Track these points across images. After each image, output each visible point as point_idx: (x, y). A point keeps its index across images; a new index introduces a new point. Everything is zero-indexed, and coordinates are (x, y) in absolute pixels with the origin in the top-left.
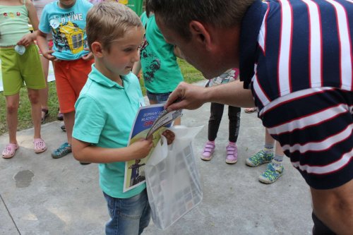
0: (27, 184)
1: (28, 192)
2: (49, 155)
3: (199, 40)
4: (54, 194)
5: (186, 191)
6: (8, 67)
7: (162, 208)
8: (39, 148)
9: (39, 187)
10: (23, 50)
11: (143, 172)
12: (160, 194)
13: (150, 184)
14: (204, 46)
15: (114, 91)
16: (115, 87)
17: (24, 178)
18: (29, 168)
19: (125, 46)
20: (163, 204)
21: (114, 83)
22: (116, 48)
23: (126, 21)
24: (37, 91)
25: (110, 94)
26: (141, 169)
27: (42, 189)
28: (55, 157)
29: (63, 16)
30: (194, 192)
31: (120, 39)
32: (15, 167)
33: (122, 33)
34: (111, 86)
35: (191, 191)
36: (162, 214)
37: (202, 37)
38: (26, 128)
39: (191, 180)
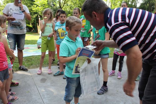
0: (44, 82)
1: (44, 84)
2: (53, 75)
3: (95, 17)
4: (53, 86)
5: (94, 82)
6: (44, 43)
7: (85, 86)
8: (50, 72)
9: (48, 83)
10: (50, 39)
11: (79, 70)
12: (84, 81)
13: (81, 76)
14: (96, 19)
15: (72, 43)
16: (72, 42)
17: (43, 80)
18: (46, 78)
19: (75, 29)
20: (85, 85)
21: (72, 40)
22: (73, 29)
23: (76, 21)
24: (51, 52)
25: (70, 44)
26: (78, 69)
27: (49, 84)
28: (54, 76)
29: (61, 26)
30: (97, 84)
31: (74, 27)
32: (41, 77)
33: (75, 25)
34: (70, 41)
35: (96, 83)
36: (85, 88)
37: (95, 16)
38: (46, 67)
39: (96, 79)
